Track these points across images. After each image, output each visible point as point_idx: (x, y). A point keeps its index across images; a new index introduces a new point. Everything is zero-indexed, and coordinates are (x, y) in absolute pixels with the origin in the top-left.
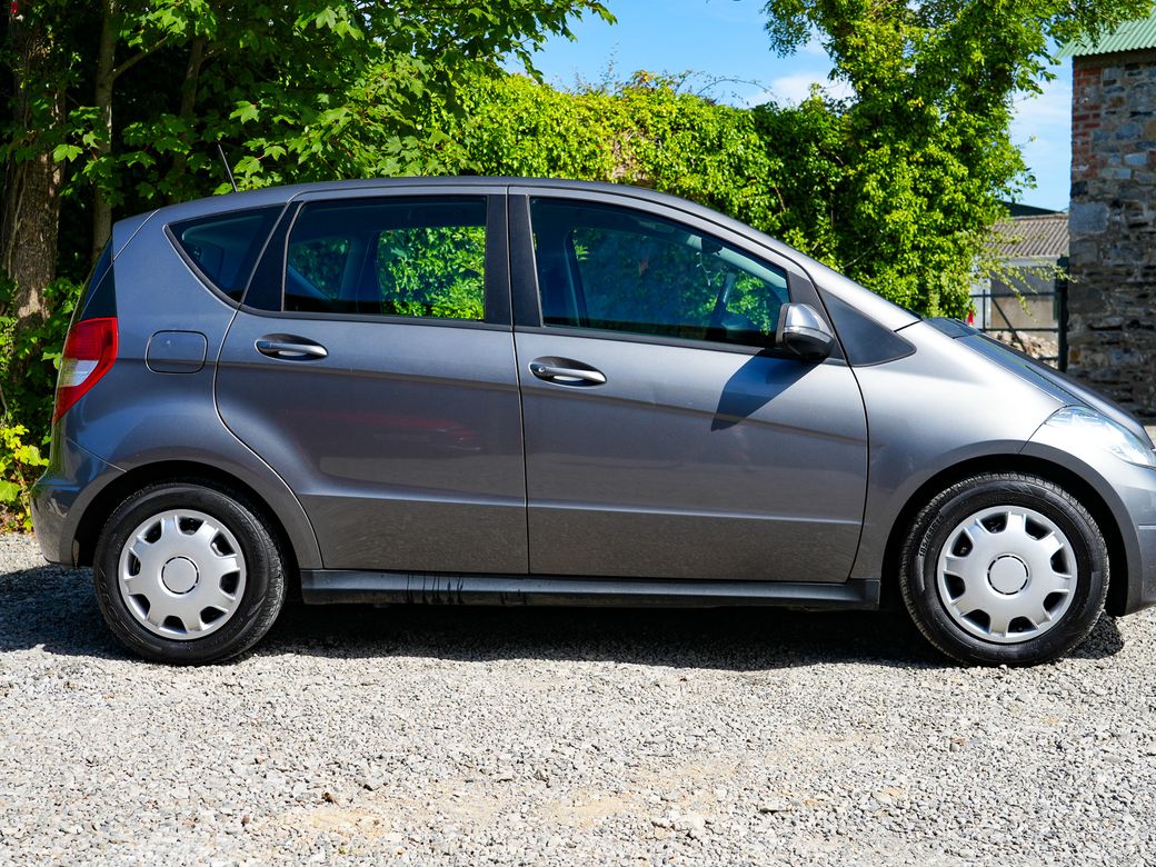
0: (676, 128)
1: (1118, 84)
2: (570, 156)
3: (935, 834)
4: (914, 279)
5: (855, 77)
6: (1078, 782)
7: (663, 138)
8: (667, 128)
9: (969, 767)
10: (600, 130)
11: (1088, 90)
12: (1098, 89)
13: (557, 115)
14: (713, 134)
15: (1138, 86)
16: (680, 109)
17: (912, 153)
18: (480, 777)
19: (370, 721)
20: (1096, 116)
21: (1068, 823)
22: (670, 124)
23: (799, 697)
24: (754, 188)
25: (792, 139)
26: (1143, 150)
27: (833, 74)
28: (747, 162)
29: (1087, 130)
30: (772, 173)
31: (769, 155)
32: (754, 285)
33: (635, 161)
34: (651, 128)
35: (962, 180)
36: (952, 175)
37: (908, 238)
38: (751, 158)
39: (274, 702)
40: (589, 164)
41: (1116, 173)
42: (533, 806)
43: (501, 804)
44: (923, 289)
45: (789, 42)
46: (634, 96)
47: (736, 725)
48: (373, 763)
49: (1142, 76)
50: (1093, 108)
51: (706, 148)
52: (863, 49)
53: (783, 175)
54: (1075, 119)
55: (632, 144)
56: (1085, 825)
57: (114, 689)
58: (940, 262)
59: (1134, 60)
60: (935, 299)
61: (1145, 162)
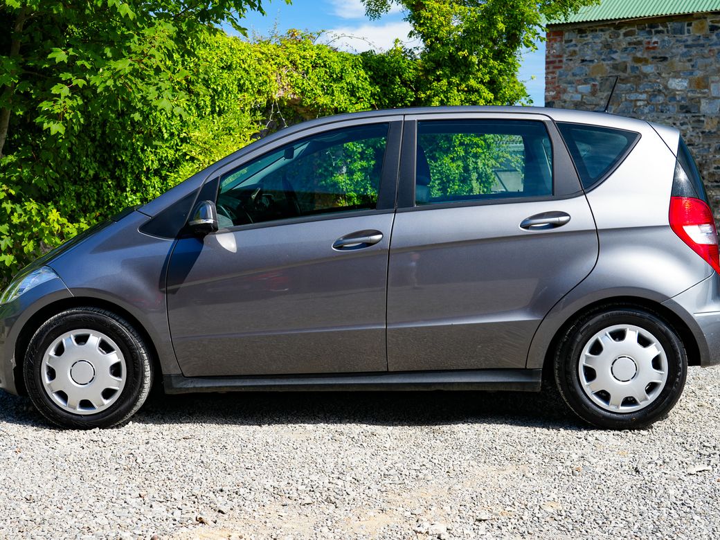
0: (315, 66)
1: (574, 42)
2: (251, 83)
3: (587, 532)
4: (460, 163)
5: (425, 37)
6: (658, 495)
7: (307, 73)
8: (310, 66)
9: (590, 487)
10: (269, 67)
11: (555, 45)
12: (561, 44)
13: (243, 57)
14: (338, 70)
15: (585, 44)
16: (317, 54)
17: (460, 84)
18: (289, 502)
19: (202, 465)
20: (561, 61)
21: (662, 522)
22: (311, 63)
23: (467, 441)
24: (362, 104)
25: (385, 74)
26: (589, 83)
27: (411, 34)
28: (358, 88)
29: (554, 70)
30: (373, 95)
31: (371, 84)
32: (362, 166)
33: (289, 87)
34: (300, 66)
35: (490, 102)
36: (484, 99)
37: (457, 138)
38: (360, 86)
39: (133, 453)
40: (263, 88)
41: (572, 97)
42: (334, 521)
43: (313, 520)
44: (466, 169)
45: (377, 11)
46: (288, 45)
47: (436, 461)
48: (218, 495)
49: (588, 38)
50: (558, 56)
51: (333, 79)
52: (431, 19)
53: (379, 96)
54: (547, 63)
55: (287, 76)
56: (673, 523)
57: (19, 446)
58: (477, 153)
59: (584, 27)
60: (474, 176)
61: (590, 90)
